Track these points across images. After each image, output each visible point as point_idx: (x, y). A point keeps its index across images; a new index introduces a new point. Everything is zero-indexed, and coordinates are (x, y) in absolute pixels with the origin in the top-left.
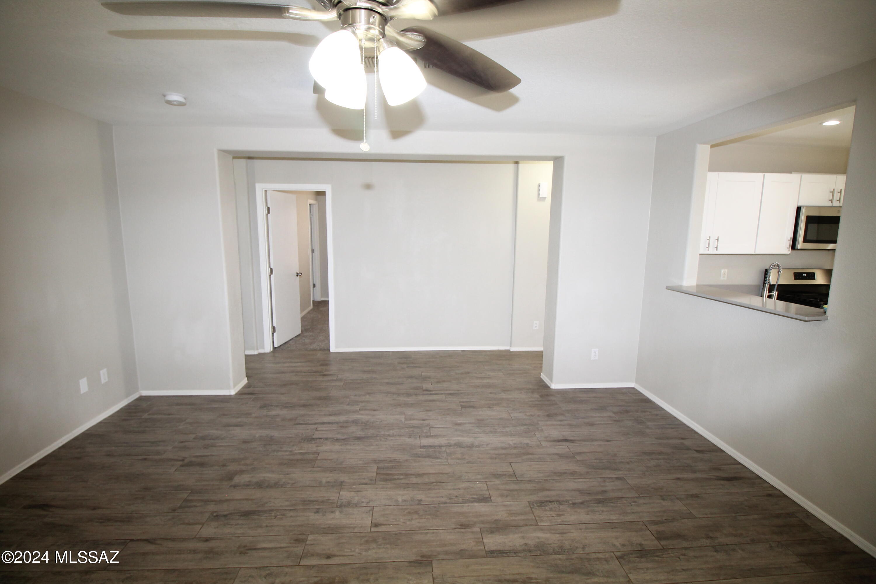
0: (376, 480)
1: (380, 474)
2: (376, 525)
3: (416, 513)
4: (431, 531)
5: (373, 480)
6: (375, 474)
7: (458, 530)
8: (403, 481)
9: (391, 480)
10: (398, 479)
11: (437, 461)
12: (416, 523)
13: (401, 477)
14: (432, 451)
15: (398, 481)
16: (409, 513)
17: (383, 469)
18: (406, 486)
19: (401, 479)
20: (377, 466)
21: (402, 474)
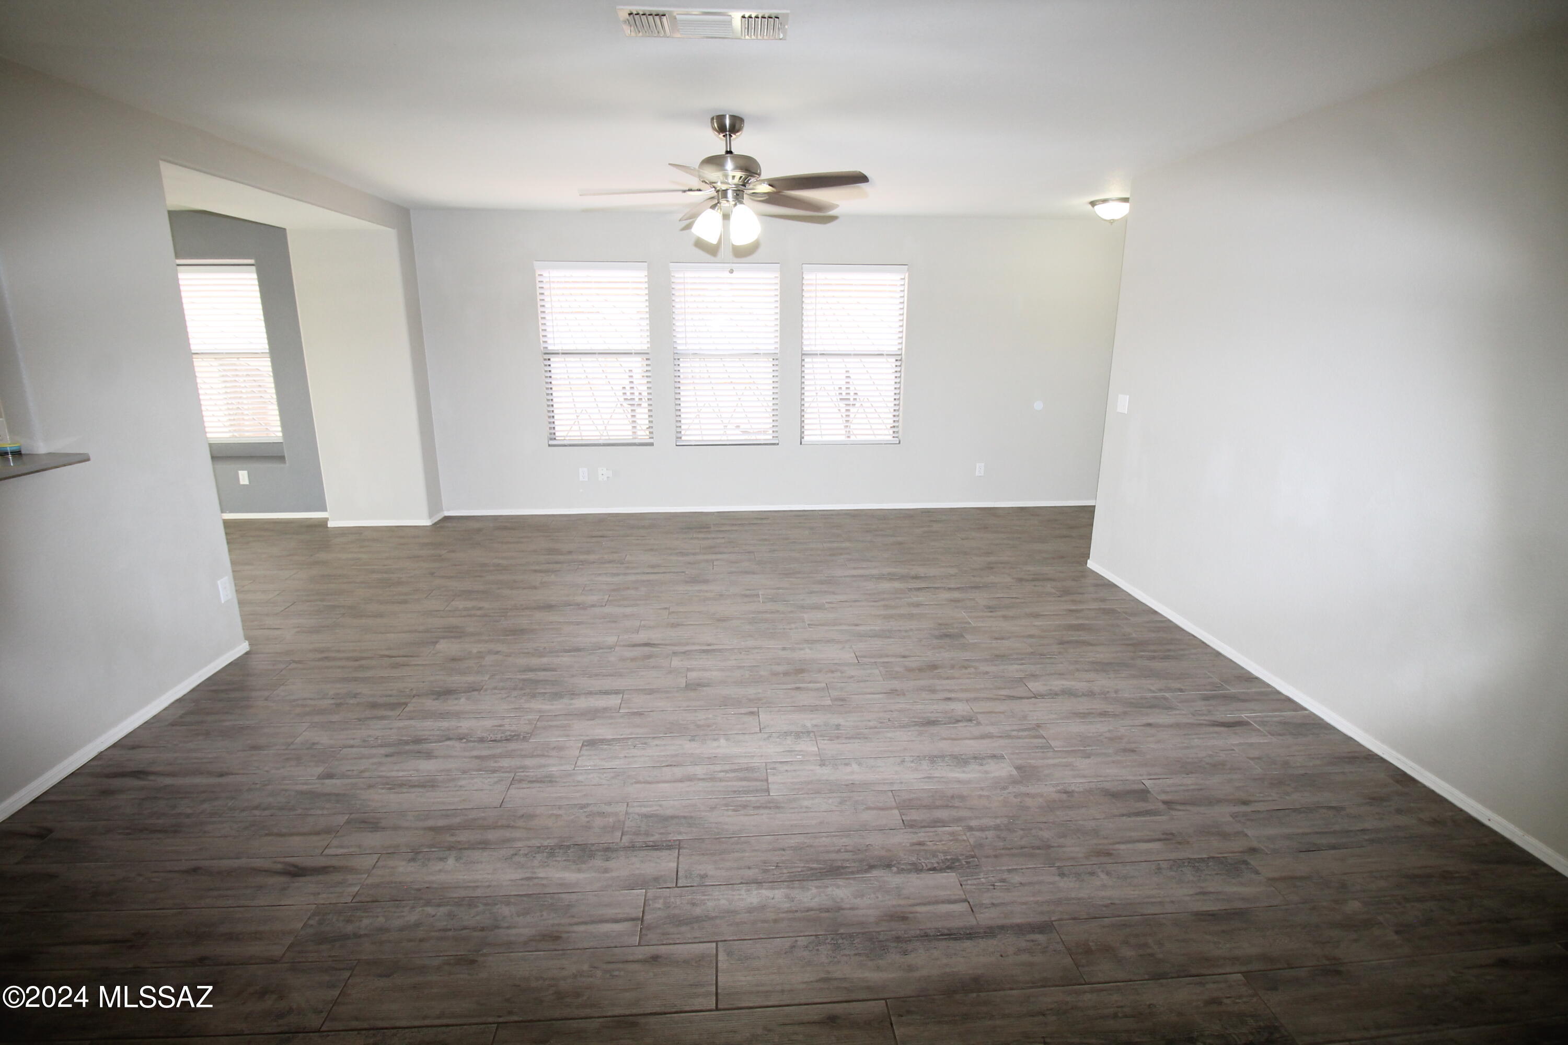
0: (766, 770)
1: (762, 781)
2: (752, 713)
3: (699, 726)
4: (681, 709)
5: (771, 769)
6: (771, 779)
7: (646, 710)
8: (718, 768)
9: (741, 770)
10: (726, 772)
11: (649, 809)
12: (701, 716)
13: (722, 775)
14: (652, 835)
15: (727, 767)
16: (709, 726)
17: (757, 791)
18: (713, 759)
19: (723, 771)
20: (769, 795)
21: (721, 780)
